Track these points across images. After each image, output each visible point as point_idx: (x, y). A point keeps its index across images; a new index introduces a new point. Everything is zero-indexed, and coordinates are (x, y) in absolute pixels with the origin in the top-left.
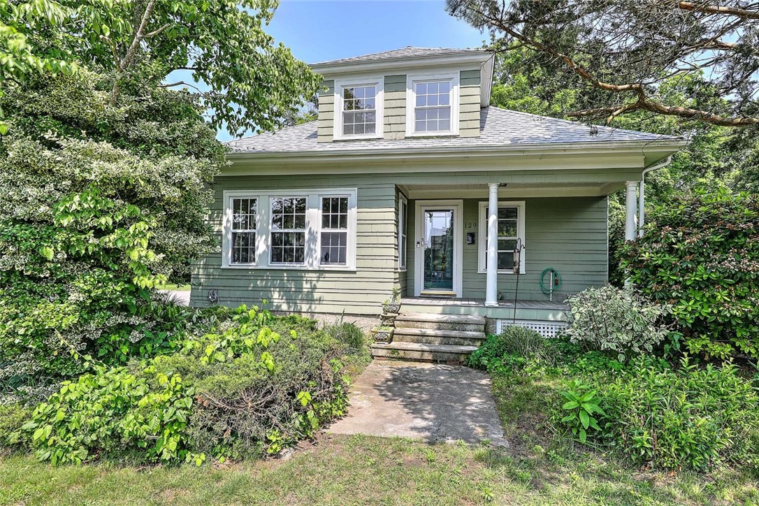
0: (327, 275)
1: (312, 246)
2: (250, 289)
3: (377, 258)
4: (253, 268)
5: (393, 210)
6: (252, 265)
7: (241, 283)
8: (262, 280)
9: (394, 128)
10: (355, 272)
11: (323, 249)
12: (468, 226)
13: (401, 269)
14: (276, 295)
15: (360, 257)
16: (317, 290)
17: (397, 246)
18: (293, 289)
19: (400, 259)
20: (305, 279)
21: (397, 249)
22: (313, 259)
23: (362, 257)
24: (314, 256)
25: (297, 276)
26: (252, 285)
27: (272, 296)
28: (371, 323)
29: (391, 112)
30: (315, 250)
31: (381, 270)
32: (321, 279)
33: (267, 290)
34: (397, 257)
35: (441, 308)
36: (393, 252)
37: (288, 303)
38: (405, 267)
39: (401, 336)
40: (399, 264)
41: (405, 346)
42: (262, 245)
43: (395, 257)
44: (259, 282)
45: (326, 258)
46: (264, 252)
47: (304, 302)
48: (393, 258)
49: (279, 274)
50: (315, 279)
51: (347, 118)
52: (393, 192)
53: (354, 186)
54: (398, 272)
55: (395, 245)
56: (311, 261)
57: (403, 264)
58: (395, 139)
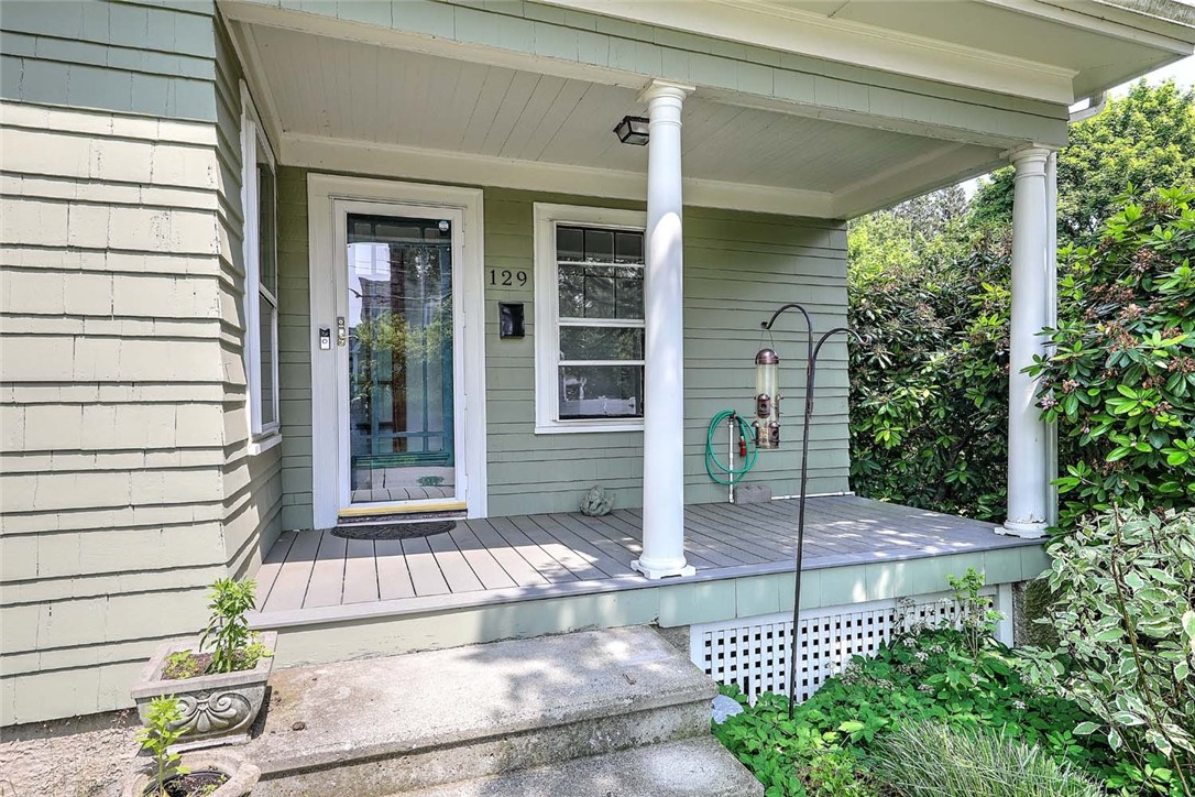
3: (108, 393)
5: (209, 135)
12: (499, 279)
13: (258, 439)
17: (240, 332)
19: (252, 399)
21: (239, 350)
28: (83, 759)
31: (136, 460)
34: (240, 389)
35: (473, 618)
36: (211, 362)
38: (273, 427)
40: (249, 419)
43: (229, 387)
48: (218, 393)
54: (248, 459)
55: (226, 326)
57: (266, 418)
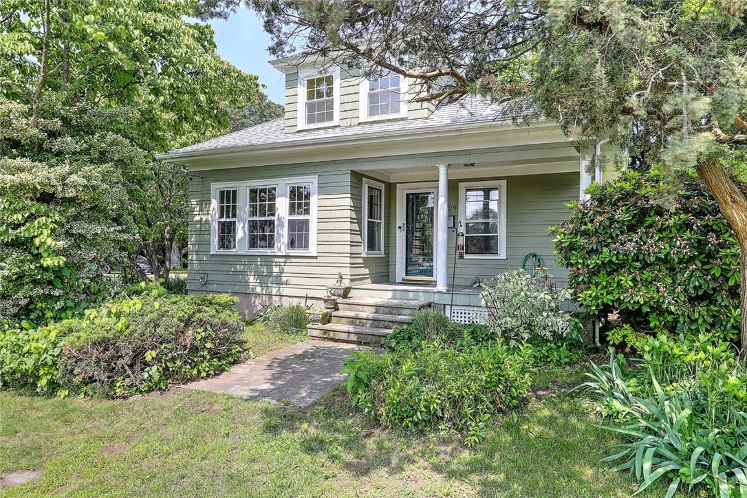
0: (293, 260)
1: (280, 232)
2: (231, 273)
3: (335, 243)
4: (233, 253)
5: (350, 195)
6: (233, 251)
7: (225, 268)
8: (241, 265)
9: (349, 114)
10: (316, 257)
11: (289, 235)
14: (252, 279)
15: (321, 243)
16: (284, 275)
17: (359, 231)
18: (265, 274)
19: (365, 245)
20: (274, 264)
21: (359, 234)
22: (281, 245)
23: (322, 243)
24: (282, 241)
25: (268, 260)
26: (233, 270)
27: (249, 279)
29: (347, 99)
30: (282, 235)
32: (287, 264)
33: (244, 273)
34: (359, 242)
35: (391, 292)
37: (261, 286)
38: (380, 252)
39: (338, 318)
40: (363, 249)
41: (338, 328)
42: (241, 232)
43: (353, 242)
44: (238, 266)
45: (292, 244)
46: (242, 237)
47: (274, 285)
48: (349, 243)
49: (253, 259)
50: (283, 264)
51: (310, 107)
52: (348, 178)
53: (314, 173)
55: (353, 230)
56: (279, 246)
58: (350, 126)
